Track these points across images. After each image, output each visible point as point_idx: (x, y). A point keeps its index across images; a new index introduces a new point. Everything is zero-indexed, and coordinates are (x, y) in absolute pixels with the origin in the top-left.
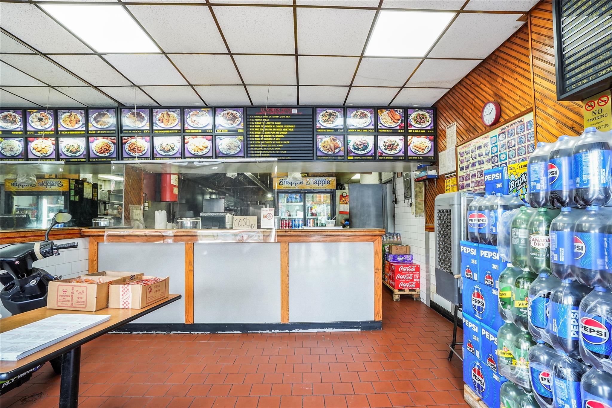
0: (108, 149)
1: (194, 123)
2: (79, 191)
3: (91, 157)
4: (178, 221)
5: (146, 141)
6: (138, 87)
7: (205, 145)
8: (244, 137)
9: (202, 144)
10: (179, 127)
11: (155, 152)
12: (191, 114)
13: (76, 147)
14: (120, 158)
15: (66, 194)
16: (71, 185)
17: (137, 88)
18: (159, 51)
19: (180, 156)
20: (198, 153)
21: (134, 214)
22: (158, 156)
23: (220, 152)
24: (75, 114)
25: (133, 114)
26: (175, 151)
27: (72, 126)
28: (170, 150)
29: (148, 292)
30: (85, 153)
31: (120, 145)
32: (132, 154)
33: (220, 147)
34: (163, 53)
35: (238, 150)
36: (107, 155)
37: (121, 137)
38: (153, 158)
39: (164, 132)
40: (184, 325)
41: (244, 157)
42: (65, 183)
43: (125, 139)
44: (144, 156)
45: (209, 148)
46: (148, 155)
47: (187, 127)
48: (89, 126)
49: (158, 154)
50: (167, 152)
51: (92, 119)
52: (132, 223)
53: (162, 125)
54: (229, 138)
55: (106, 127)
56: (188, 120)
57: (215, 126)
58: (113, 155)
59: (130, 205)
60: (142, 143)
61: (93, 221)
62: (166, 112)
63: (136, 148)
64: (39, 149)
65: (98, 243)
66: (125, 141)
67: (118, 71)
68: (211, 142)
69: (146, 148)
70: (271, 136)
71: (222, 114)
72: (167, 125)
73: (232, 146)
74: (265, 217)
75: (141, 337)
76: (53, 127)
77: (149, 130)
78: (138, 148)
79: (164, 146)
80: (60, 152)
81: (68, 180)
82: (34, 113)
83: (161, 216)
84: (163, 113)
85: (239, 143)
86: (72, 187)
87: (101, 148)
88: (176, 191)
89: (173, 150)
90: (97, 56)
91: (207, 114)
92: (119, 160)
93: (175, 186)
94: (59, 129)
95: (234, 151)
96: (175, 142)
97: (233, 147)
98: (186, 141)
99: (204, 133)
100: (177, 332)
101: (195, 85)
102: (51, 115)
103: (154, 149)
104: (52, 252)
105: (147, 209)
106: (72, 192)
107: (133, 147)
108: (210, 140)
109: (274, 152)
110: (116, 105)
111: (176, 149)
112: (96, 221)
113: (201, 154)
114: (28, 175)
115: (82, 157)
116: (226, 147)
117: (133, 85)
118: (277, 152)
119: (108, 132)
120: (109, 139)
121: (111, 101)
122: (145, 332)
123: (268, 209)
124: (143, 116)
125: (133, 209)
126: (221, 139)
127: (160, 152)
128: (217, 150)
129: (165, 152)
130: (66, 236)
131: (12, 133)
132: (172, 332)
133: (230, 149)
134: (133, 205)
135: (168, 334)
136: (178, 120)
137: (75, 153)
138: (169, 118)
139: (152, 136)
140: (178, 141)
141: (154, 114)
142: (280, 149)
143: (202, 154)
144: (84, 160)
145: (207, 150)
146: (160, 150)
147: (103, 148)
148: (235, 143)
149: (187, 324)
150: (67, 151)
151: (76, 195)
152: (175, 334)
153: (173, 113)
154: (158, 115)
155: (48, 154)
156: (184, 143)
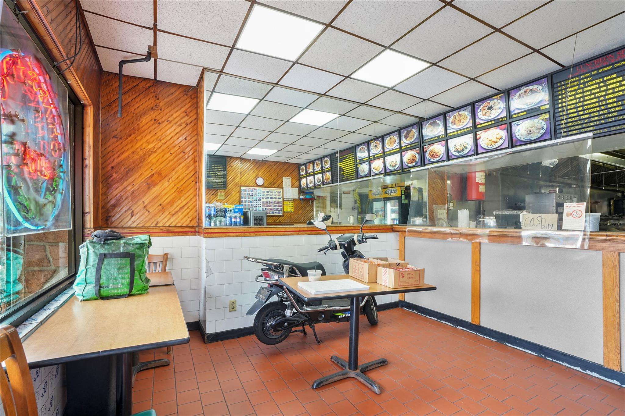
0: (414, 159)
1: (485, 115)
2: (408, 196)
3: (404, 168)
4: (480, 219)
5: (442, 146)
6: (428, 99)
7: (499, 137)
8: (550, 114)
9: (495, 136)
10: (470, 125)
11: (450, 154)
12: (482, 107)
13: (395, 162)
14: (423, 165)
15: (399, 199)
16: (402, 191)
17: (428, 101)
18: (429, 65)
19: (473, 153)
20: (491, 146)
21: (438, 214)
22: (453, 157)
23: (518, 140)
24: (393, 136)
25: (430, 124)
26: (468, 150)
27: (392, 146)
28: (463, 149)
29: (400, 277)
30: (400, 166)
31: (422, 154)
32: (432, 160)
33: (517, 135)
34: (433, 64)
35: (542, 132)
36: (414, 164)
37: (423, 146)
38: (449, 160)
39: (457, 133)
40: (470, 324)
41: (551, 139)
42: (399, 189)
43: (426, 148)
44: (441, 160)
45: (504, 138)
46: (445, 158)
47: (478, 122)
48: (402, 143)
49: (453, 156)
50: (460, 152)
51: (403, 137)
52: (436, 221)
53: (455, 127)
54: (529, 121)
55: (412, 141)
56: (479, 114)
57: (509, 112)
58: (418, 163)
59: (434, 206)
60: (439, 148)
61: (411, 220)
62: (457, 113)
63: (435, 154)
64: (376, 168)
65: (404, 237)
66: (426, 149)
67: (408, 94)
68: (506, 131)
69: (443, 152)
70: (597, 100)
71: (518, 94)
72: (459, 126)
73: (533, 129)
74: (569, 215)
75: (433, 322)
76: (382, 150)
77: (443, 135)
78: (436, 153)
79: (458, 147)
80: (387, 168)
81: (400, 188)
82: (372, 142)
83: (463, 215)
84: (455, 114)
85: (544, 123)
86: (403, 193)
87: (410, 159)
88: (482, 189)
89: (466, 148)
90: (390, 90)
91: (499, 101)
92: (422, 167)
93: (481, 184)
94: (385, 151)
95: (536, 135)
96: (468, 141)
97: (535, 131)
98: (478, 137)
99: (497, 123)
100: (463, 329)
101: (476, 78)
102: (380, 142)
103: (449, 152)
104: (363, 240)
105: (451, 208)
106: (403, 197)
107: (432, 153)
108: (504, 129)
109: (603, 122)
110: (418, 120)
111: (469, 147)
112: (413, 220)
113: (495, 146)
114: (377, 187)
115: (399, 169)
116: (525, 133)
117: (423, 100)
118: (610, 120)
119: (414, 145)
120: (415, 151)
121: (414, 118)
122: (437, 319)
123: (575, 204)
124: (439, 123)
125: (437, 209)
126: (518, 125)
127: (454, 153)
128: (514, 138)
129: (459, 152)
130: (382, 230)
131: (364, 159)
132: (459, 327)
133: (530, 134)
134: (437, 206)
135: (455, 327)
136: (469, 117)
137: (394, 166)
138: (461, 118)
139: (447, 140)
140: (471, 139)
141: (447, 118)
142: (615, 114)
143: (497, 146)
144: (400, 171)
145: (501, 141)
146: (455, 151)
147: (411, 159)
148: (537, 124)
149: (473, 324)
150: (390, 166)
151: (406, 198)
152: (462, 329)
153: (464, 112)
154: (451, 119)
155: (380, 171)
156: (476, 140)
